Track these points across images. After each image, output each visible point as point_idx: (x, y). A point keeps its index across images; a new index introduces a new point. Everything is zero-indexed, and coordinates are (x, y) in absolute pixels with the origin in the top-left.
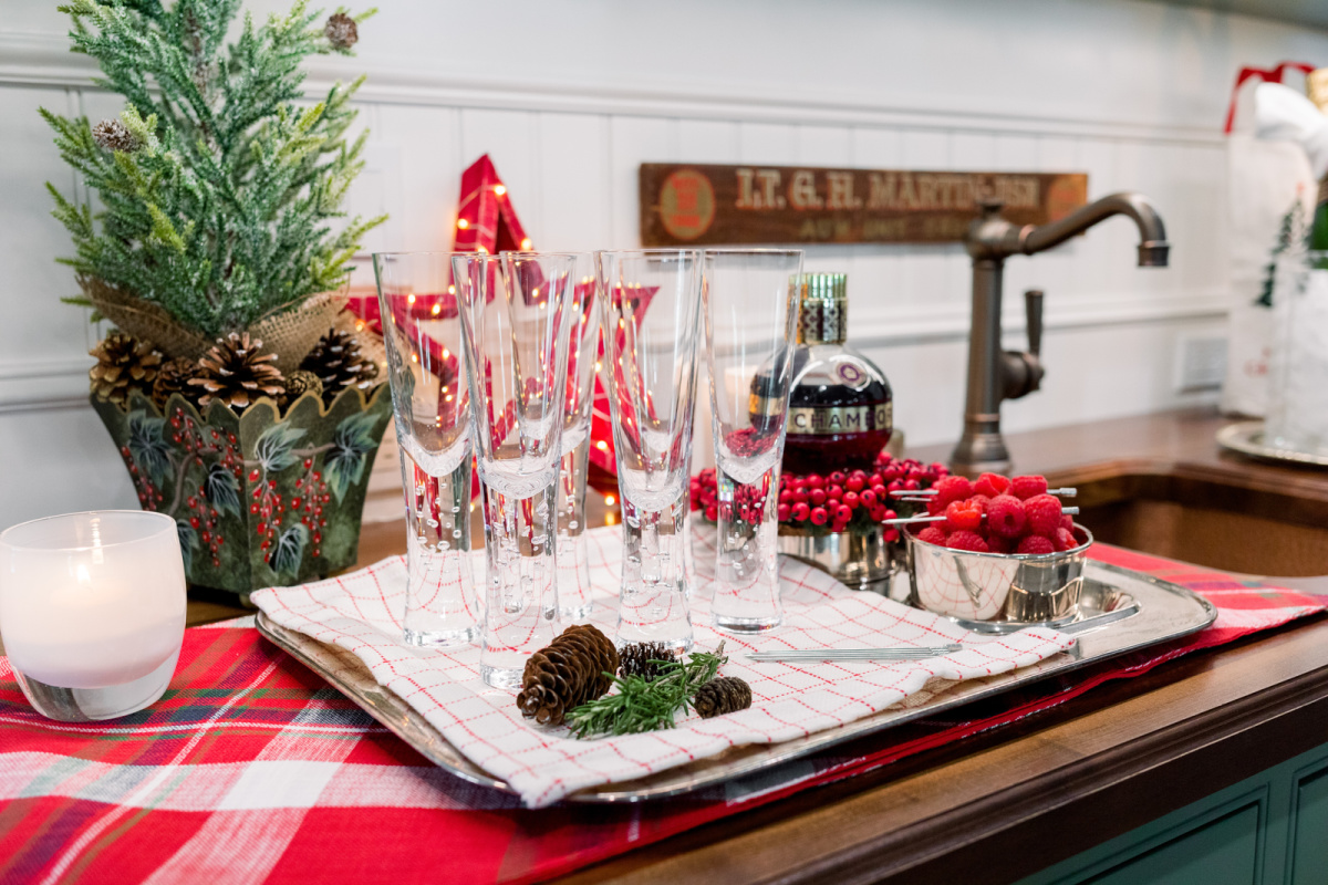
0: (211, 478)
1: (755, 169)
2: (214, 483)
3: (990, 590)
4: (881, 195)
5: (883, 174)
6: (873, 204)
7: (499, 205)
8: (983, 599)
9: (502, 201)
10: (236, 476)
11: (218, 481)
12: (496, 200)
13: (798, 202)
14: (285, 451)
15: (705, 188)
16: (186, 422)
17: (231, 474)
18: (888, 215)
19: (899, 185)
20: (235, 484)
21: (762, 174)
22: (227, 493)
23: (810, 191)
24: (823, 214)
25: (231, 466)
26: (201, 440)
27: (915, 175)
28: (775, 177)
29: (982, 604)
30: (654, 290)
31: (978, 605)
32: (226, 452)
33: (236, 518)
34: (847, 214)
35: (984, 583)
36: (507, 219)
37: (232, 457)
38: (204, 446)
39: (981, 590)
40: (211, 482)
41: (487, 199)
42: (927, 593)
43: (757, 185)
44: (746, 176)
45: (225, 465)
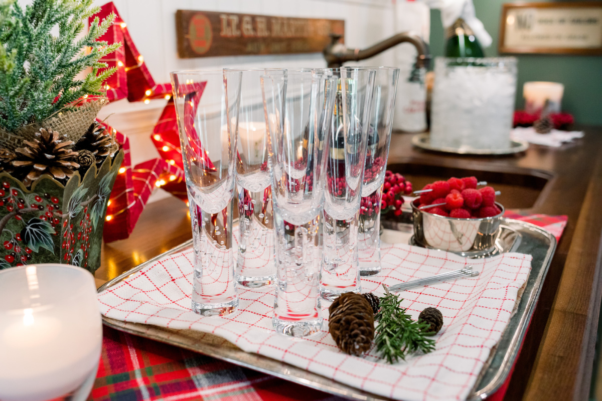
0: (28, 228)
1: (229, 14)
2: (31, 230)
3: (467, 235)
4: (277, 30)
5: (276, 18)
6: (274, 34)
7: (123, 34)
8: (463, 240)
9: (124, 32)
10: (53, 225)
11: (34, 229)
12: (121, 31)
13: (246, 33)
14: (79, 204)
15: (207, 25)
16: (11, 192)
17: (48, 224)
18: (279, 40)
19: (282, 24)
20: (52, 230)
21: (232, 17)
22: (42, 236)
23: (249, 27)
24: (254, 40)
25: (48, 219)
26: (24, 202)
27: (289, 19)
28: (235, 19)
29: (463, 243)
30: (204, 84)
31: (461, 243)
32: (47, 210)
33: (50, 252)
34: (264, 39)
35: (464, 231)
36: (129, 43)
37: (52, 213)
38: (26, 207)
39: (462, 235)
40: (28, 230)
41: (117, 30)
42: (432, 239)
43: (229, 24)
44: (224, 17)
45: (44, 219)
